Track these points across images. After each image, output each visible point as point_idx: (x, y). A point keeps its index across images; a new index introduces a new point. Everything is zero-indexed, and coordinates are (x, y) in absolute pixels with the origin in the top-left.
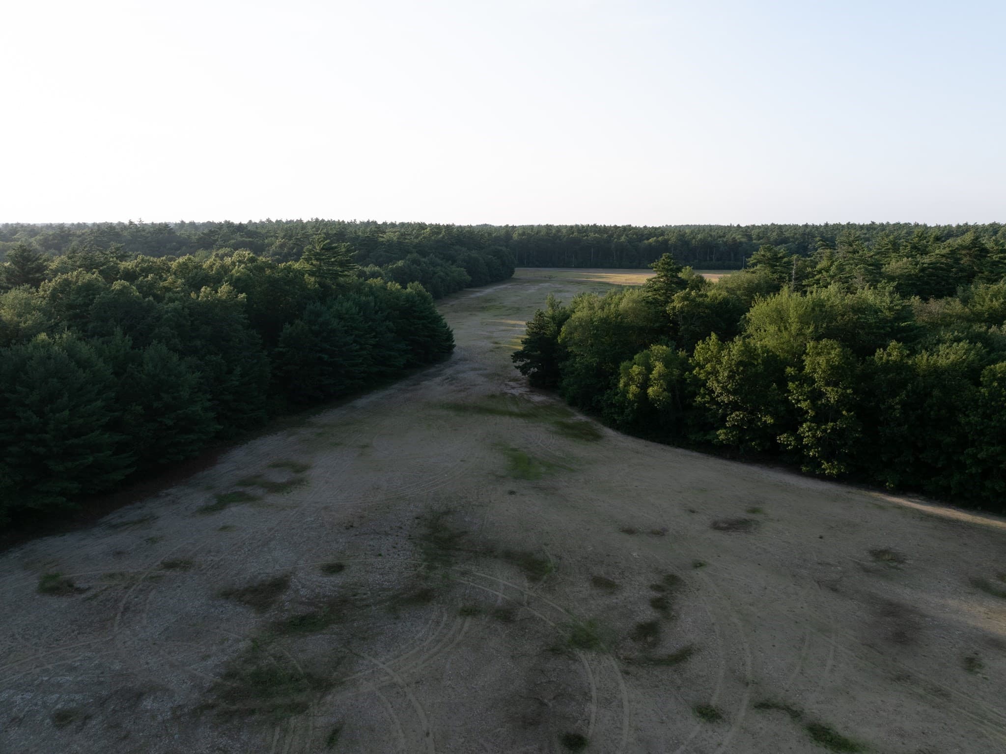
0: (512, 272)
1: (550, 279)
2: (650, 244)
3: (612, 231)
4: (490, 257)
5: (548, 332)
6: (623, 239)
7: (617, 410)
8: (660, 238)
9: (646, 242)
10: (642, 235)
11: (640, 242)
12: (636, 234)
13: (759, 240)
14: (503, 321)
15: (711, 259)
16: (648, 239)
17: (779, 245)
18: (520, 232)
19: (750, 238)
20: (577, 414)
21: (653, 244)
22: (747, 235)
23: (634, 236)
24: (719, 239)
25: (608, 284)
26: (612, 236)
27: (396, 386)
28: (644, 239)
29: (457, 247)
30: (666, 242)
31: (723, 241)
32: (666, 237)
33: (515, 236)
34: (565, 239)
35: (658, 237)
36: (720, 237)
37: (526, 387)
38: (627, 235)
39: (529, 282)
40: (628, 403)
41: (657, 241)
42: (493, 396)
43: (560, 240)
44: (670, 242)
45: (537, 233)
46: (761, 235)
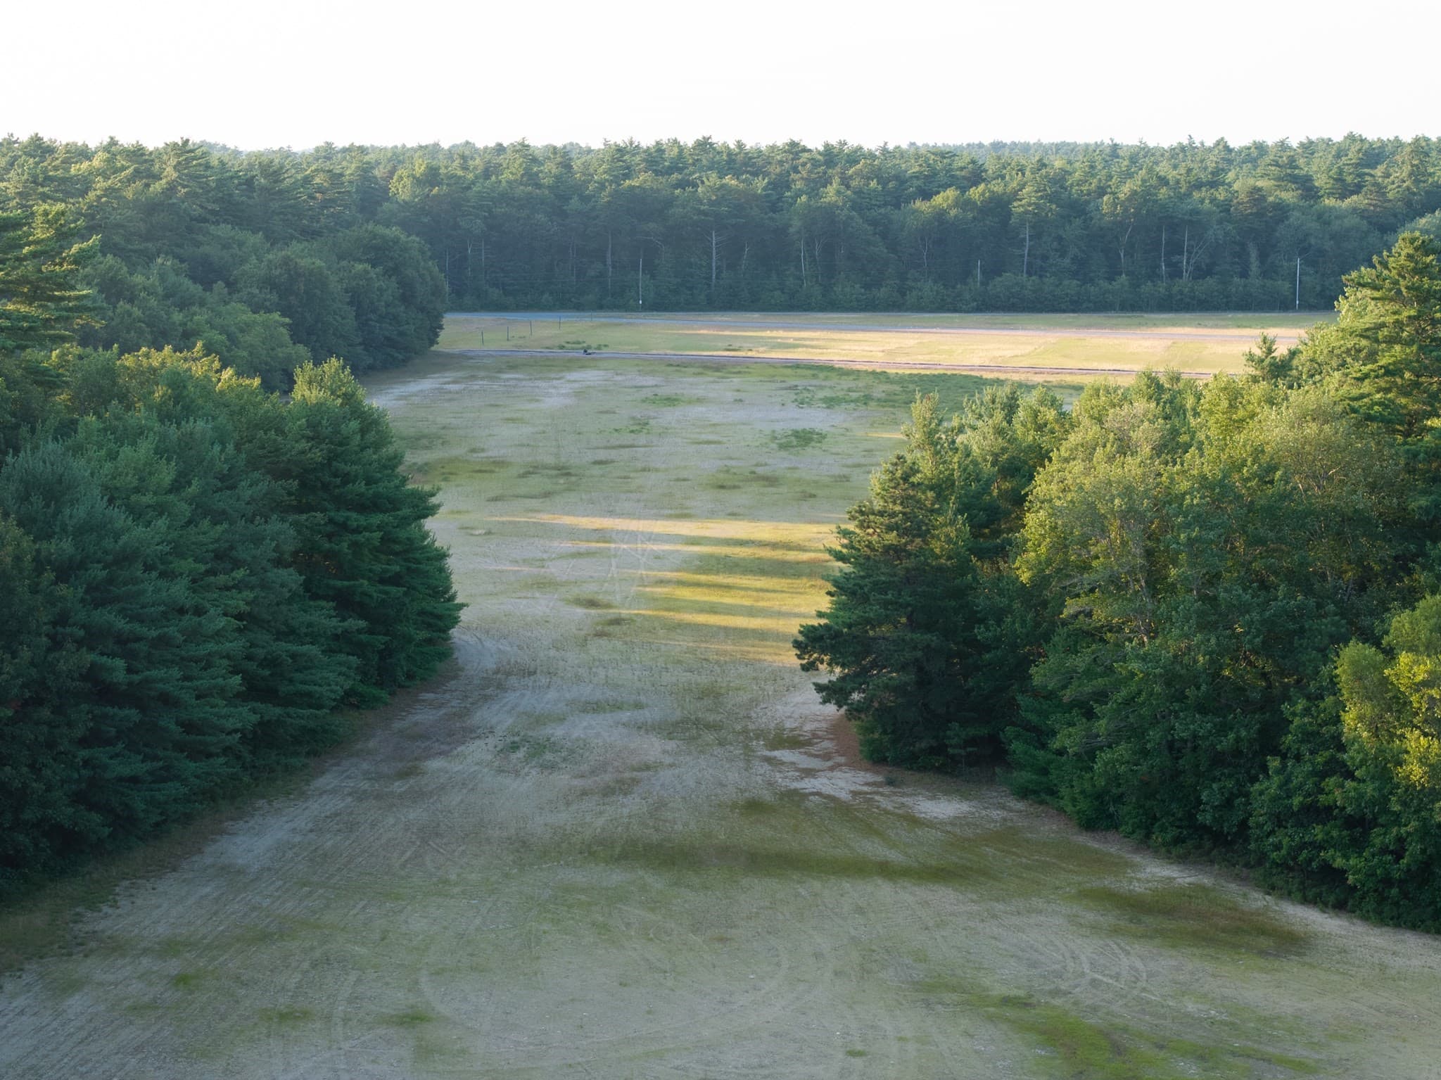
0: (434, 331)
1: (587, 355)
2: (940, 215)
3: (781, 163)
4: (360, 267)
5: (936, 547)
6: (831, 193)
7: (1335, 833)
8: (976, 193)
9: (919, 204)
10: (901, 179)
11: (897, 206)
12: (877, 174)
13: (1343, 197)
14: (545, 518)
15: (1176, 273)
16: (927, 195)
17: (1422, 215)
18: (420, 169)
19: (1306, 186)
20: (1137, 859)
21: (953, 212)
22: (1294, 179)
23: (873, 184)
24: (1196, 195)
25: (827, 369)
26: (782, 184)
27: (326, 781)
28: (913, 198)
29: (224, 230)
30: (999, 206)
31: (1213, 200)
32: (997, 187)
33: (402, 189)
34: (605, 197)
35: (963, 190)
36: (1198, 186)
37: (852, 765)
38: (845, 182)
39: (513, 367)
40: (1404, 804)
41: (966, 204)
42: (754, 807)
43: (585, 199)
44: (1017, 207)
45: (487, 174)
46: (1349, 179)
